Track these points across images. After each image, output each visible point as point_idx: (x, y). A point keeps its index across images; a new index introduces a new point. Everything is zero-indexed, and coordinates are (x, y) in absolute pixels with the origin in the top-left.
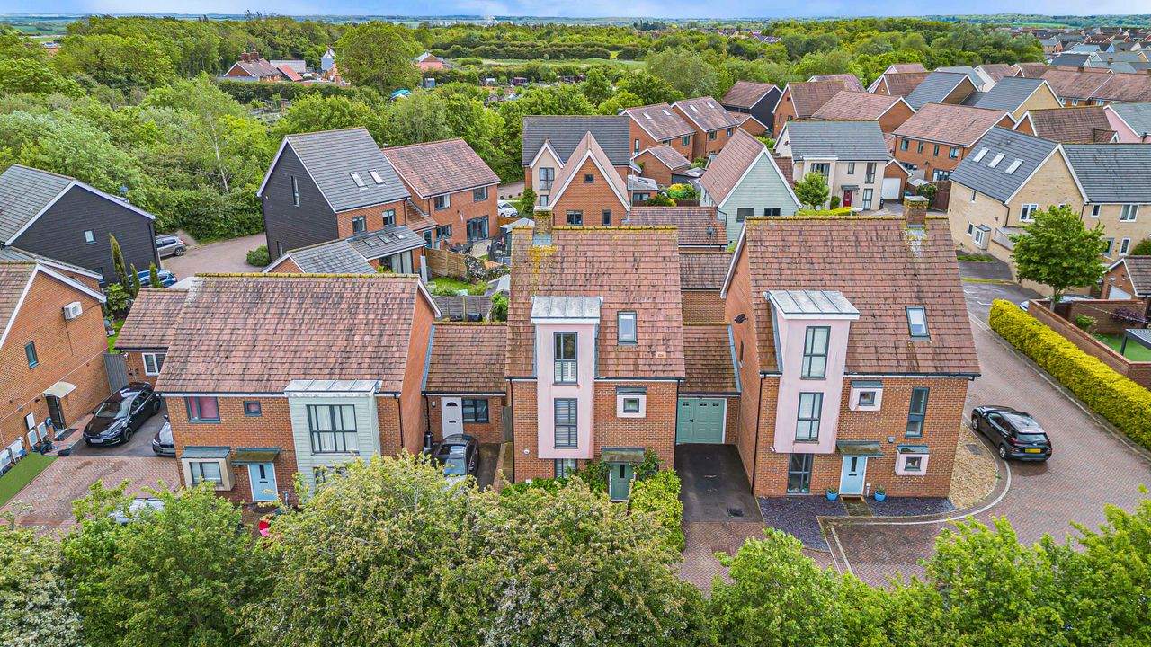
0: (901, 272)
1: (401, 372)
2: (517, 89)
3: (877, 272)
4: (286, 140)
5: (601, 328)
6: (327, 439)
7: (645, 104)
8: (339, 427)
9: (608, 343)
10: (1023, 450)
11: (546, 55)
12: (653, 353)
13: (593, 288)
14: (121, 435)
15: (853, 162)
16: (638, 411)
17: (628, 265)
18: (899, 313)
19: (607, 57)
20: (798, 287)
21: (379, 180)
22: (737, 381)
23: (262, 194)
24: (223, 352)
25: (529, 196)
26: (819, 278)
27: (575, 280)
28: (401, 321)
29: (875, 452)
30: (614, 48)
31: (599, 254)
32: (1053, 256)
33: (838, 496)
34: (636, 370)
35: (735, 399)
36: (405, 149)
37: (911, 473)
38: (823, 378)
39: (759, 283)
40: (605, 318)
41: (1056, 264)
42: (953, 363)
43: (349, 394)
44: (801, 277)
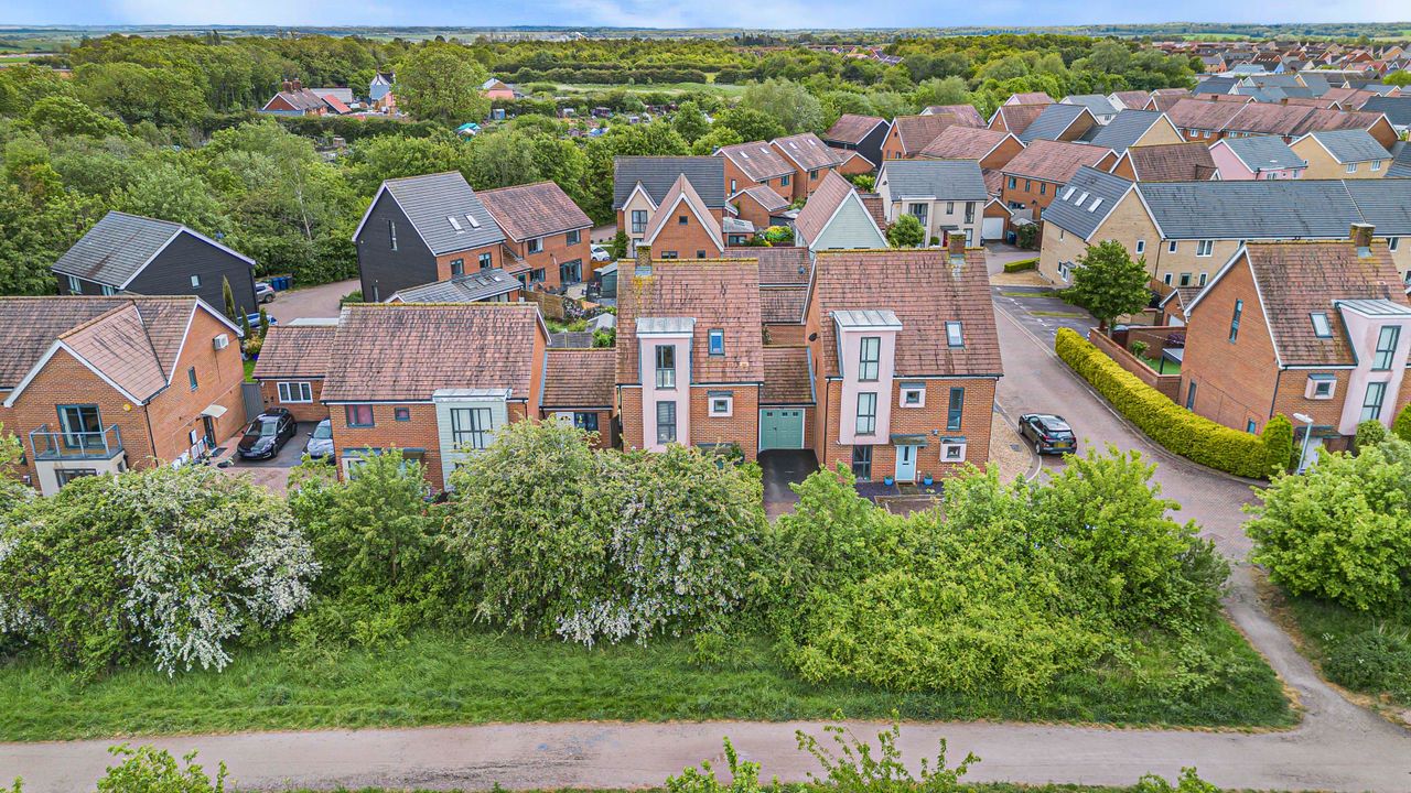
0: (943, 294)
1: (527, 381)
2: (600, 121)
3: (924, 294)
4: (384, 185)
5: (695, 342)
6: (467, 437)
7: (745, 141)
8: (477, 428)
9: (700, 355)
10: (1052, 445)
11: (632, 79)
12: (738, 363)
13: (687, 310)
14: (271, 450)
15: (951, 203)
16: (726, 411)
17: (716, 291)
18: (940, 327)
19: (702, 80)
20: (858, 307)
21: (475, 224)
22: (813, 393)
23: (357, 239)
24: (375, 368)
25: (622, 239)
26: (875, 300)
27: (672, 304)
28: (525, 342)
29: (921, 442)
30: (711, 69)
31: (692, 282)
32: (1103, 285)
33: (894, 483)
34: (724, 376)
35: (812, 408)
36: (497, 192)
37: (953, 460)
38: (876, 380)
39: (827, 305)
40: (698, 335)
41: (1106, 293)
42: (982, 367)
43: (486, 399)
44: (861, 300)
